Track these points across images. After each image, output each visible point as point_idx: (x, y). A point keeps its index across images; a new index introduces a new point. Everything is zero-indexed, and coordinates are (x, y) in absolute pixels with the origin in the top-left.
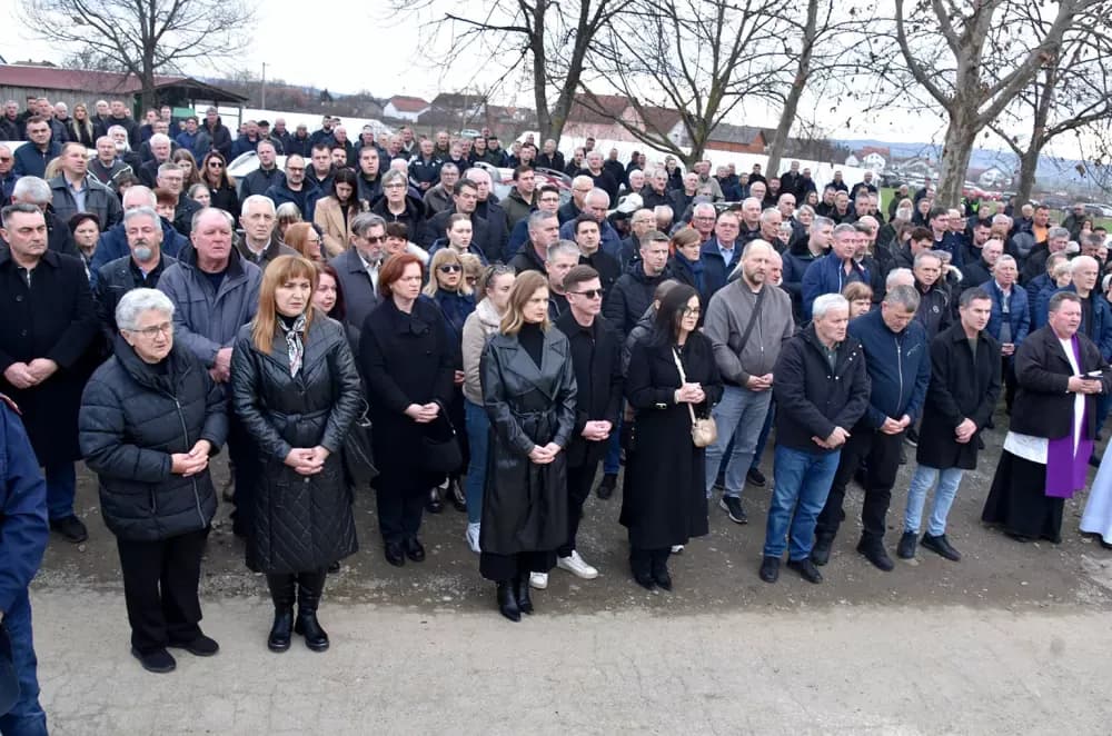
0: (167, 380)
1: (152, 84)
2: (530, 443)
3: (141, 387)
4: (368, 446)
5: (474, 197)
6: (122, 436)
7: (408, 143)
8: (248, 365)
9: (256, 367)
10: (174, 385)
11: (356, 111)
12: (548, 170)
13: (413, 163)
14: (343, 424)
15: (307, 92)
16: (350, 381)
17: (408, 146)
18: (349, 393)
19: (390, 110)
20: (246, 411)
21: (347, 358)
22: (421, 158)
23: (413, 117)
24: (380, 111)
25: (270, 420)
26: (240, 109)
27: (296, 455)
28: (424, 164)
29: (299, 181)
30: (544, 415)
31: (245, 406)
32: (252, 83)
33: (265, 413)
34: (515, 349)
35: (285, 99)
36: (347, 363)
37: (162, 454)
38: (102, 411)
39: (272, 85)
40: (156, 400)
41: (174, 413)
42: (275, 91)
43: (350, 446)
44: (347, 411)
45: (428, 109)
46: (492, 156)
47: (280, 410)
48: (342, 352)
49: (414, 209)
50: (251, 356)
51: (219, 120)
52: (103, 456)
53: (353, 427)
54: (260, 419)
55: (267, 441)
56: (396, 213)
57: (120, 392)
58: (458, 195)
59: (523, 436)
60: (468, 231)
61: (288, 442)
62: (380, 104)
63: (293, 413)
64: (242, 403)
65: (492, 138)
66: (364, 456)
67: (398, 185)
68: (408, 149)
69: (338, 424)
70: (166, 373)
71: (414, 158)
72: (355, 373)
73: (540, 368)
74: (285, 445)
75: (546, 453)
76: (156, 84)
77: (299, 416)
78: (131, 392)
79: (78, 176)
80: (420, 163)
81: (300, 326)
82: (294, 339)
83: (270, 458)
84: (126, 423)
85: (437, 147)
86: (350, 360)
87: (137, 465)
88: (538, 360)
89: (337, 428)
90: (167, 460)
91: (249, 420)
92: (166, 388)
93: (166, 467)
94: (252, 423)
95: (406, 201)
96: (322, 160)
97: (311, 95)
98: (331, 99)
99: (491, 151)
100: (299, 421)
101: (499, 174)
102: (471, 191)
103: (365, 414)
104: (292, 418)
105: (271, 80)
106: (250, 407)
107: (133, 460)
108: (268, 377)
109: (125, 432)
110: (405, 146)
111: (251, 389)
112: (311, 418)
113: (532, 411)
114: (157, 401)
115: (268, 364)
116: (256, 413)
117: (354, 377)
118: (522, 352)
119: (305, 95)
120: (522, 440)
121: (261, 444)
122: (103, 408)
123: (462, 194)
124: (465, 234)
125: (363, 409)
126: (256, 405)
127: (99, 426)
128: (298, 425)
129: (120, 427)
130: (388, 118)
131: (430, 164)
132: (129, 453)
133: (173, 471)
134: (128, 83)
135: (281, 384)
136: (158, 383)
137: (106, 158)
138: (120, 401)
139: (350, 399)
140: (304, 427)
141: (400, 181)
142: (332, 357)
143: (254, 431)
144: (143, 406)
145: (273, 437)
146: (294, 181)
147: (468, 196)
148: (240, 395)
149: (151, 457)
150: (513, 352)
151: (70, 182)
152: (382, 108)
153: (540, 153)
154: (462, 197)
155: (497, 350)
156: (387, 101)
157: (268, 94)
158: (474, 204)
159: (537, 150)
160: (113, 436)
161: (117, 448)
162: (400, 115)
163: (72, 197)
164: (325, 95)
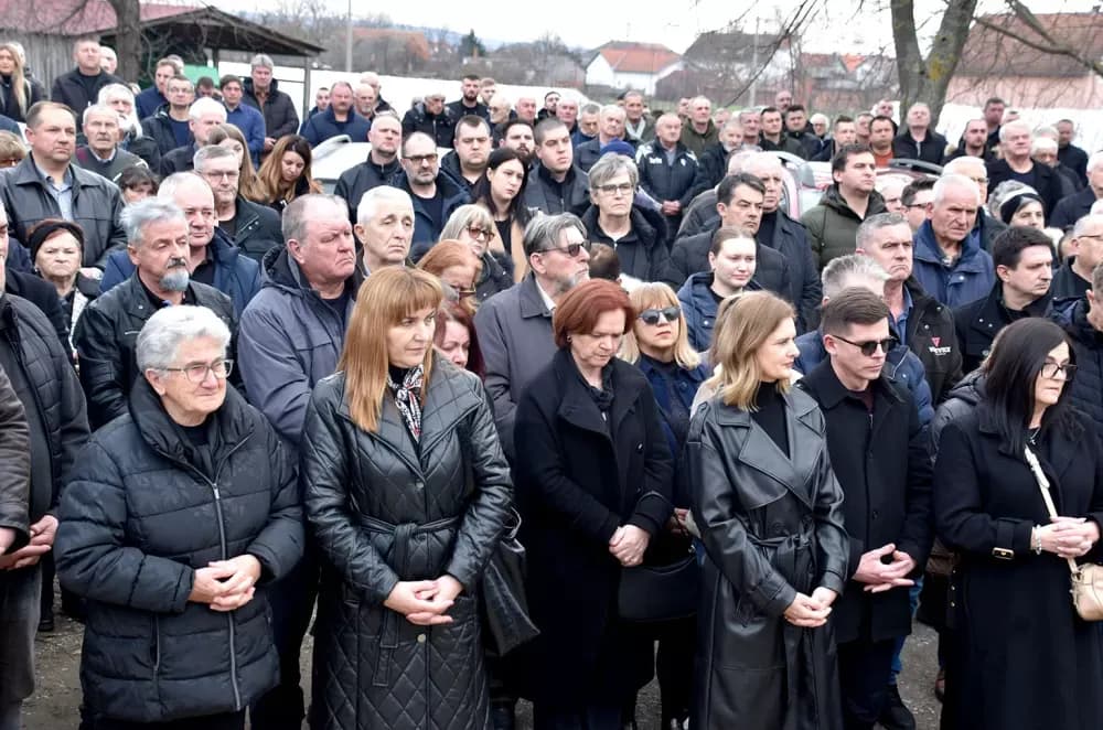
0: (205, 453)
1: (137, 18)
2: (787, 588)
3: (161, 459)
4: (520, 583)
5: (758, 206)
6: (119, 533)
7: (635, 122)
8: (329, 439)
9: (346, 444)
10: (215, 463)
11: (531, 74)
12: (911, 162)
13: (645, 160)
14: (484, 539)
15: (436, 39)
16: (496, 470)
17: (636, 128)
18: (493, 490)
19: (600, 73)
20: (324, 519)
21: (489, 435)
22: (659, 150)
23: (647, 84)
24: (580, 72)
25: (364, 532)
26: (307, 69)
27: (404, 594)
28: (665, 161)
29: (430, 178)
30: (804, 539)
31: (326, 509)
32: (327, 22)
33: (356, 521)
34: (748, 428)
35: (392, 51)
36: (490, 443)
37: (179, 566)
38: (94, 489)
39: (364, 24)
40: (181, 482)
41: (206, 508)
42: (369, 36)
43: (493, 583)
44: (490, 519)
45: (676, 67)
46: (797, 142)
47: (382, 517)
48: (481, 424)
49: (647, 227)
50: (336, 428)
51: (274, 82)
52: (86, 562)
53: (497, 550)
54: (349, 529)
55: (358, 567)
56: (616, 236)
57: (125, 465)
58: (728, 203)
59: (776, 577)
60: (749, 258)
61: (393, 568)
62: (579, 59)
63: (404, 521)
64: (321, 503)
65: (794, 109)
66: (513, 600)
67: (623, 186)
68: (637, 135)
69: (477, 539)
70: (206, 441)
71: (644, 150)
72: (502, 457)
73: (789, 456)
74: (388, 575)
75: (813, 607)
76: (143, 18)
77: (414, 526)
78: (144, 465)
79: (58, 164)
80: (658, 161)
81: (415, 380)
82: (407, 403)
83: (362, 593)
84: (129, 514)
85: (688, 127)
86: (493, 437)
87: (136, 580)
88: (784, 444)
89: (475, 546)
90: (186, 576)
91: (331, 531)
92: (203, 467)
93: (183, 587)
94: (335, 536)
95: (632, 215)
96: (476, 144)
97: (441, 44)
98: (482, 53)
99: (793, 134)
100: (413, 535)
101: (809, 172)
102: (754, 196)
103: (515, 531)
104: (404, 529)
105: (364, 16)
106: (332, 512)
107: (131, 572)
108: (365, 462)
109: (125, 526)
110: (630, 130)
111: (336, 481)
112: (432, 531)
113: (782, 535)
114: (181, 485)
115: (366, 442)
116: (344, 521)
117: (501, 465)
118: (757, 430)
119: (431, 44)
120: (773, 583)
121: (349, 572)
122: (96, 485)
123: (733, 202)
124: (743, 265)
125: (512, 523)
126: (343, 509)
127: (86, 511)
128: (411, 542)
129: (117, 516)
130: (599, 87)
131: (678, 160)
132: (128, 561)
133: (193, 597)
134: (88, 13)
135: (386, 472)
136: (190, 458)
137: (100, 145)
138: (122, 478)
139: (494, 500)
140: (420, 547)
141: (625, 179)
142: (465, 429)
143: (339, 550)
144: (158, 491)
145: (370, 560)
146: (422, 179)
147: (747, 204)
148: (316, 491)
149: (162, 570)
150: (744, 431)
151: (46, 175)
152: (585, 68)
153: (901, 132)
154: (734, 207)
155: (718, 430)
156: (594, 54)
157: (357, 44)
158: (758, 220)
159: (895, 127)
160: (106, 531)
161: (108, 552)
162: (620, 82)
163: (50, 196)
164: (471, 44)
